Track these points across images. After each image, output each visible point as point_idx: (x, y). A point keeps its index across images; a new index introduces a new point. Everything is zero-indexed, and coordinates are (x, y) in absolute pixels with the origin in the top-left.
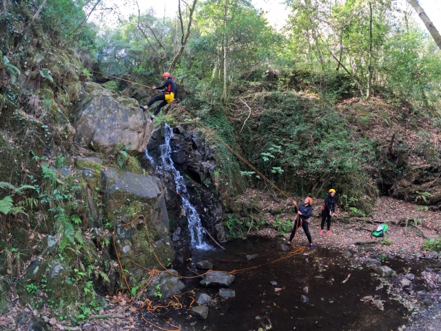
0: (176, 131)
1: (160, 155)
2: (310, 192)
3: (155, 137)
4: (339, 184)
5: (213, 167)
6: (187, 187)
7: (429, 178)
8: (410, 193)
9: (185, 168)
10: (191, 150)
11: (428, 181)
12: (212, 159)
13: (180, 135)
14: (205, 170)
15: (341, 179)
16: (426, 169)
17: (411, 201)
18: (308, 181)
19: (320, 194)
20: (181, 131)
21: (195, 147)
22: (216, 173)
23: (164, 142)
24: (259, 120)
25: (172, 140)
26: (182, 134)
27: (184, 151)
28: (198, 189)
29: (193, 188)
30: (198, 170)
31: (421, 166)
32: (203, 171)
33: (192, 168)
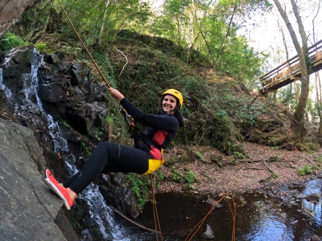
0: (49, 60)
1: (21, 87)
2: (192, 140)
3: (17, 60)
4: (219, 133)
5: (105, 111)
6: (69, 141)
7: (273, 128)
8: (263, 138)
9: (63, 110)
10: (68, 85)
11: (273, 130)
12: (103, 100)
13: (52, 65)
14: (93, 115)
15: (220, 129)
16: (272, 122)
17: (263, 144)
18: (190, 130)
19: (202, 141)
20: (55, 61)
21: (74, 82)
22: (110, 120)
23: (29, 71)
24: (136, 69)
25: (41, 69)
26: (56, 65)
27: (60, 85)
28: (88, 145)
29: (78, 144)
30: (83, 115)
31: (269, 120)
32: (90, 117)
33: (73, 110)
